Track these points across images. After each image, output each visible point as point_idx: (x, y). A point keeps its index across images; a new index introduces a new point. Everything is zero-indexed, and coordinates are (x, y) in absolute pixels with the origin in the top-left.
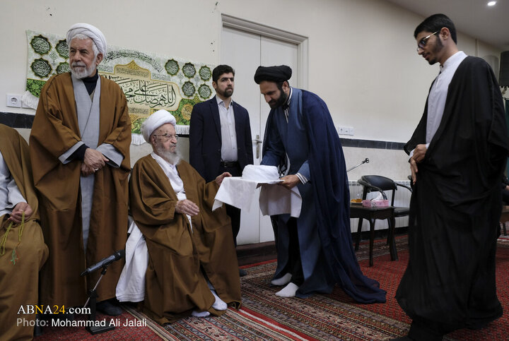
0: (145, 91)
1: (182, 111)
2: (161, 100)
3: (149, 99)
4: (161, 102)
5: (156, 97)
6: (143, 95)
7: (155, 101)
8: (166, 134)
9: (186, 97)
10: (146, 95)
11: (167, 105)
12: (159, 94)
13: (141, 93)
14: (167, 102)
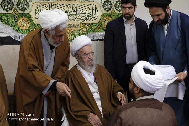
0: (76, 11)
1: (103, 22)
2: (88, 16)
3: (79, 16)
4: (88, 18)
5: (84, 15)
6: (75, 14)
7: (84, 18)
8: (85, 54)
9: (106, 12)
10: (77, 14)
11: (92, 19)
12: (86, 12)
13: (74, 13)
14: (92, 17)
